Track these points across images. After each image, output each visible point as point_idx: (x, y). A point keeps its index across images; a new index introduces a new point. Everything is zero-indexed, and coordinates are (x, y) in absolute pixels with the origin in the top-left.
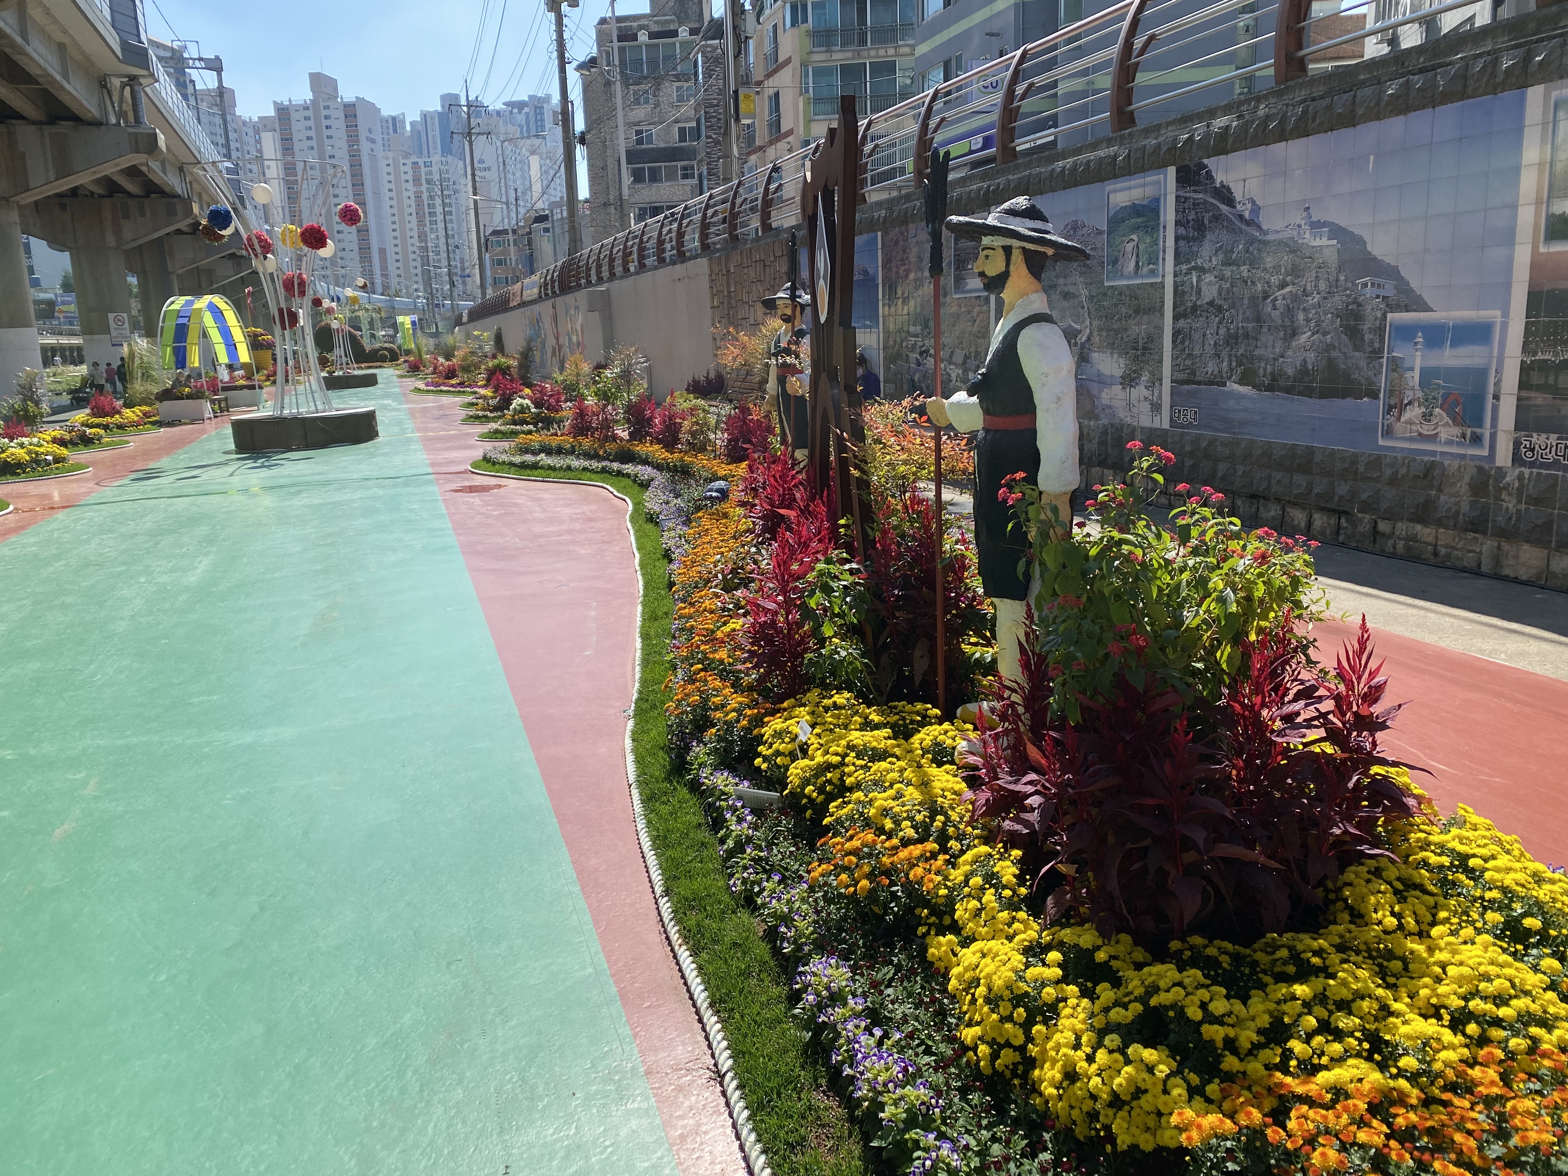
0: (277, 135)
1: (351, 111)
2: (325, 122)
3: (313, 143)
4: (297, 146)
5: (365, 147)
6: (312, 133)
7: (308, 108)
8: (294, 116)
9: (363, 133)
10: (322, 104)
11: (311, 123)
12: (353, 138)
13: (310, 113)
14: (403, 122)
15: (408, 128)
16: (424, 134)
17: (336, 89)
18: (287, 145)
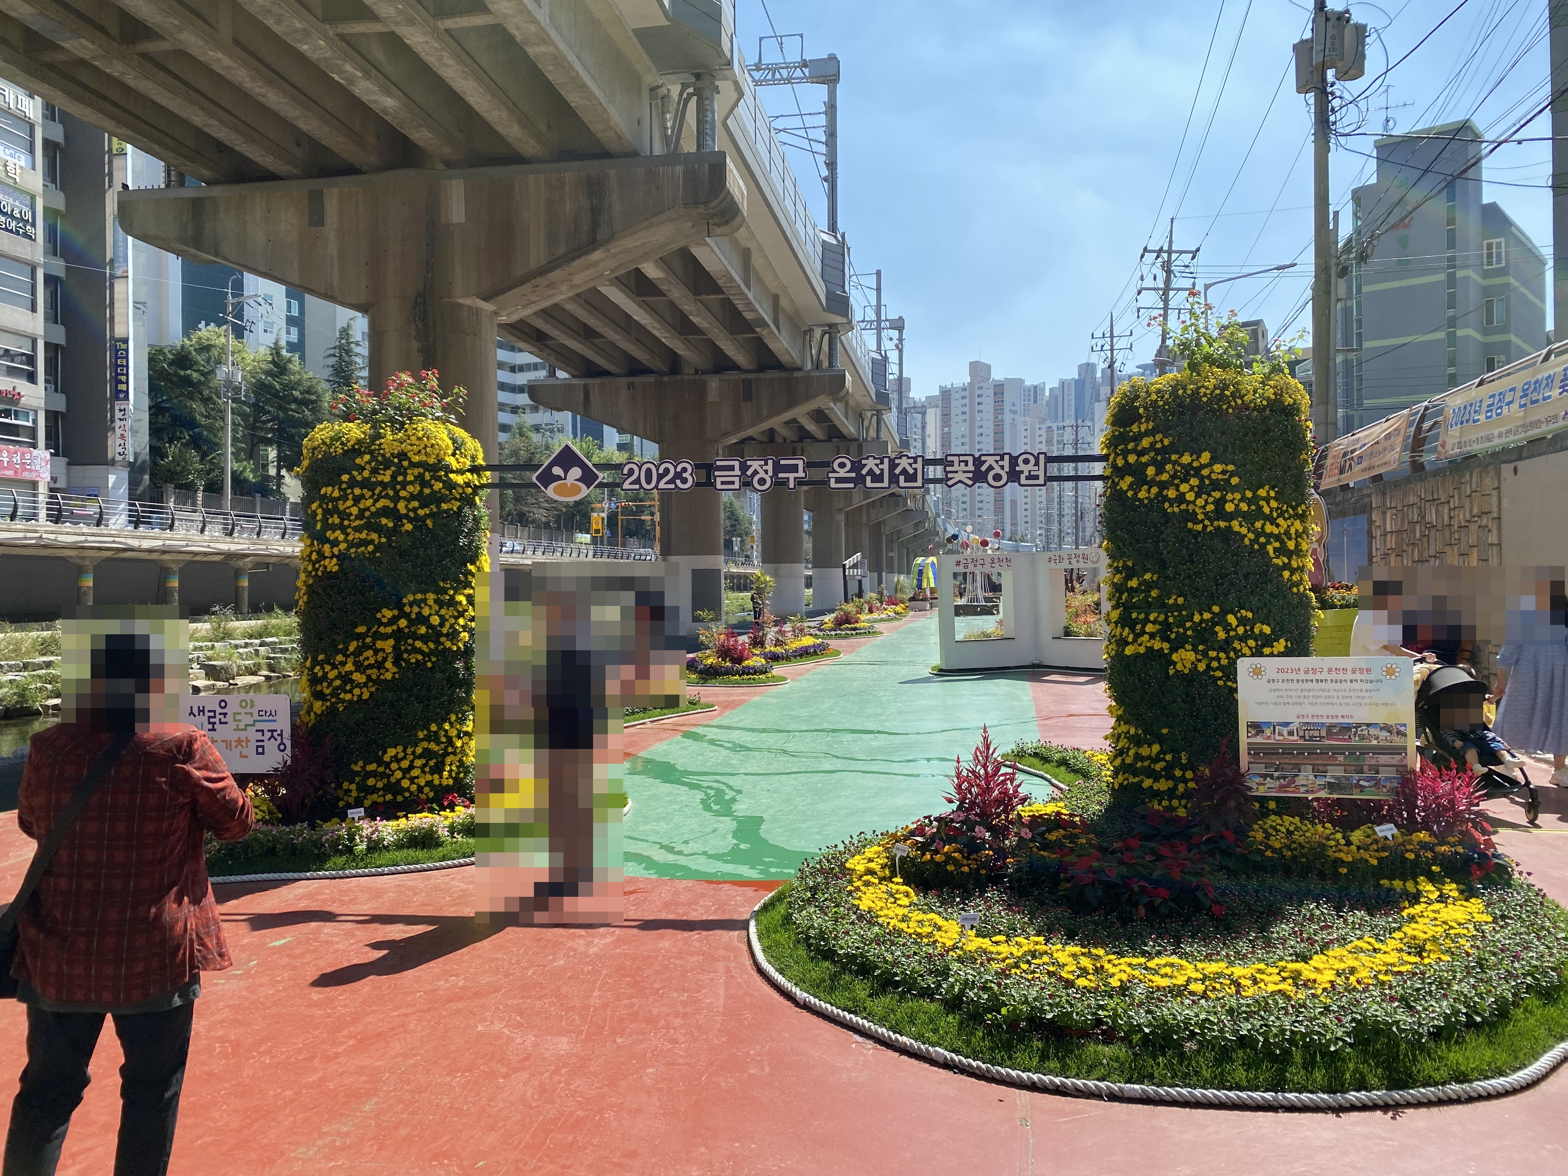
0: (939, 411)
1: (999, 389)
2: (978, 400)
3: (967, 417)
4: (954, 419)
5: (1007, 417)
6: (967, 409)
7: (965, 390)
8: (954, 396)
9: (1007, 406)
10: (977, 386)
11: (966, 401)
12: (999, 409)
13: (966, 393)
14: (1043, 389)
15: (1047, 394)
16: (1060, 399)
17: (989, 373)
18: (946, 418)
